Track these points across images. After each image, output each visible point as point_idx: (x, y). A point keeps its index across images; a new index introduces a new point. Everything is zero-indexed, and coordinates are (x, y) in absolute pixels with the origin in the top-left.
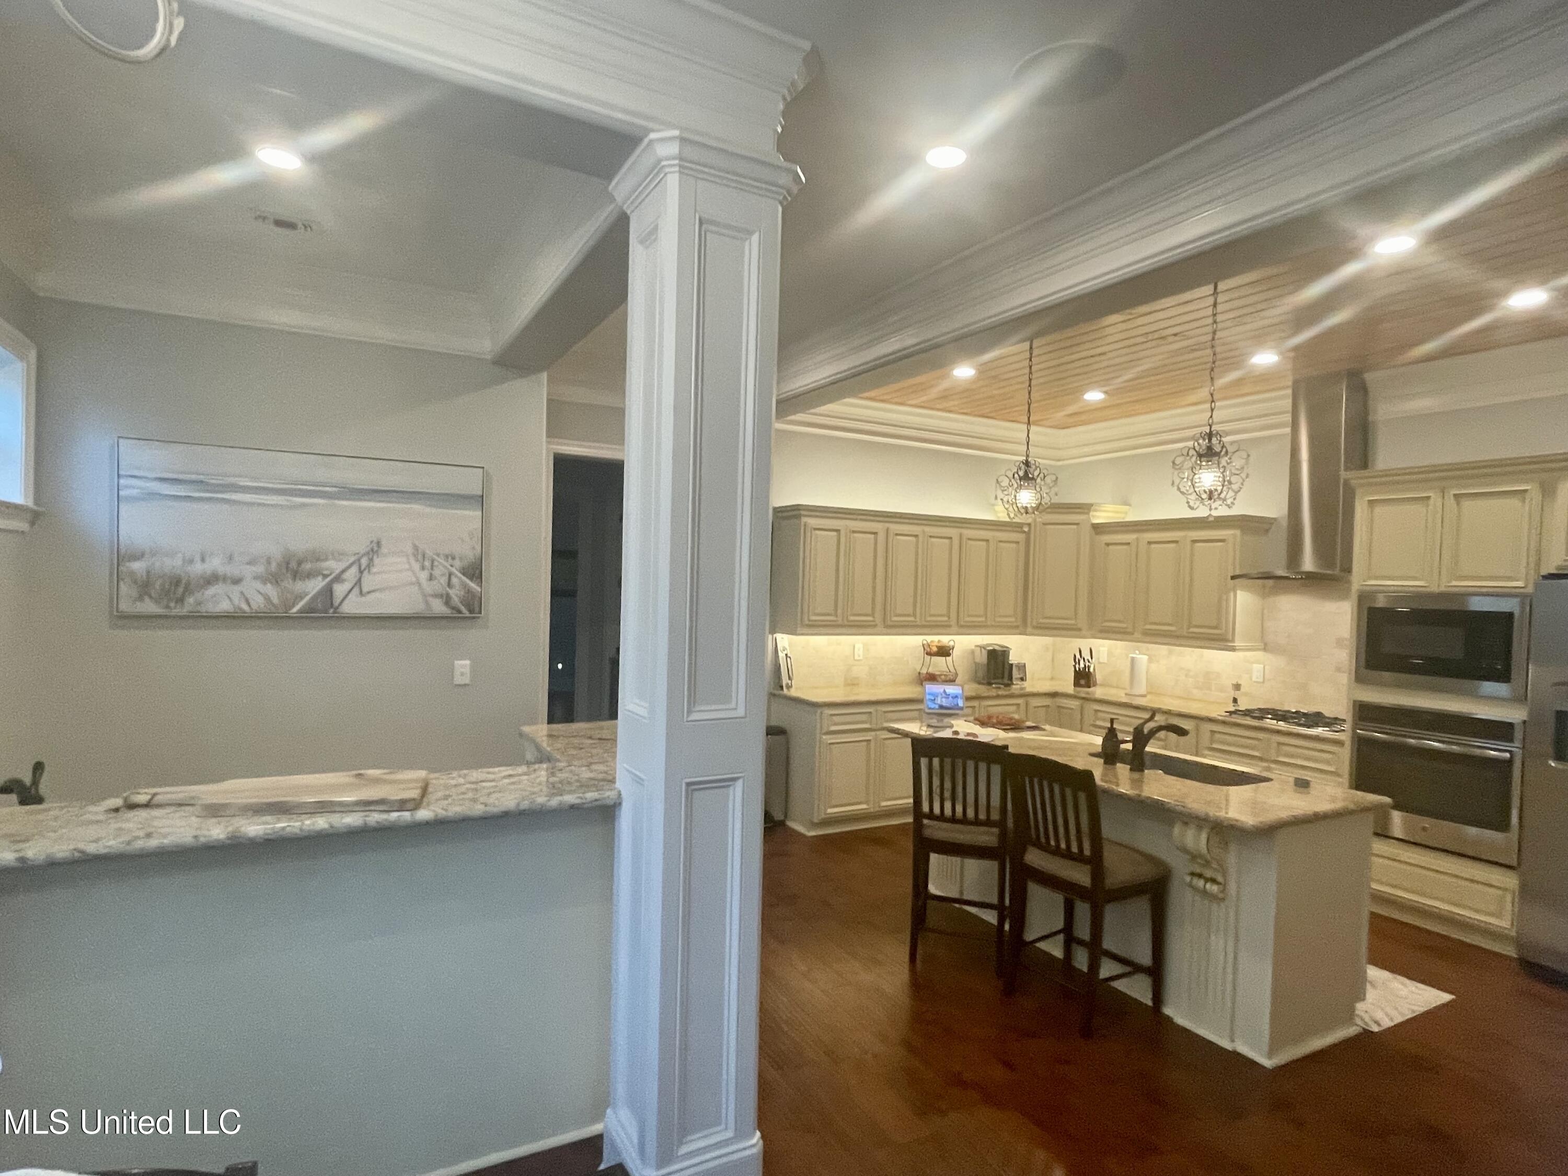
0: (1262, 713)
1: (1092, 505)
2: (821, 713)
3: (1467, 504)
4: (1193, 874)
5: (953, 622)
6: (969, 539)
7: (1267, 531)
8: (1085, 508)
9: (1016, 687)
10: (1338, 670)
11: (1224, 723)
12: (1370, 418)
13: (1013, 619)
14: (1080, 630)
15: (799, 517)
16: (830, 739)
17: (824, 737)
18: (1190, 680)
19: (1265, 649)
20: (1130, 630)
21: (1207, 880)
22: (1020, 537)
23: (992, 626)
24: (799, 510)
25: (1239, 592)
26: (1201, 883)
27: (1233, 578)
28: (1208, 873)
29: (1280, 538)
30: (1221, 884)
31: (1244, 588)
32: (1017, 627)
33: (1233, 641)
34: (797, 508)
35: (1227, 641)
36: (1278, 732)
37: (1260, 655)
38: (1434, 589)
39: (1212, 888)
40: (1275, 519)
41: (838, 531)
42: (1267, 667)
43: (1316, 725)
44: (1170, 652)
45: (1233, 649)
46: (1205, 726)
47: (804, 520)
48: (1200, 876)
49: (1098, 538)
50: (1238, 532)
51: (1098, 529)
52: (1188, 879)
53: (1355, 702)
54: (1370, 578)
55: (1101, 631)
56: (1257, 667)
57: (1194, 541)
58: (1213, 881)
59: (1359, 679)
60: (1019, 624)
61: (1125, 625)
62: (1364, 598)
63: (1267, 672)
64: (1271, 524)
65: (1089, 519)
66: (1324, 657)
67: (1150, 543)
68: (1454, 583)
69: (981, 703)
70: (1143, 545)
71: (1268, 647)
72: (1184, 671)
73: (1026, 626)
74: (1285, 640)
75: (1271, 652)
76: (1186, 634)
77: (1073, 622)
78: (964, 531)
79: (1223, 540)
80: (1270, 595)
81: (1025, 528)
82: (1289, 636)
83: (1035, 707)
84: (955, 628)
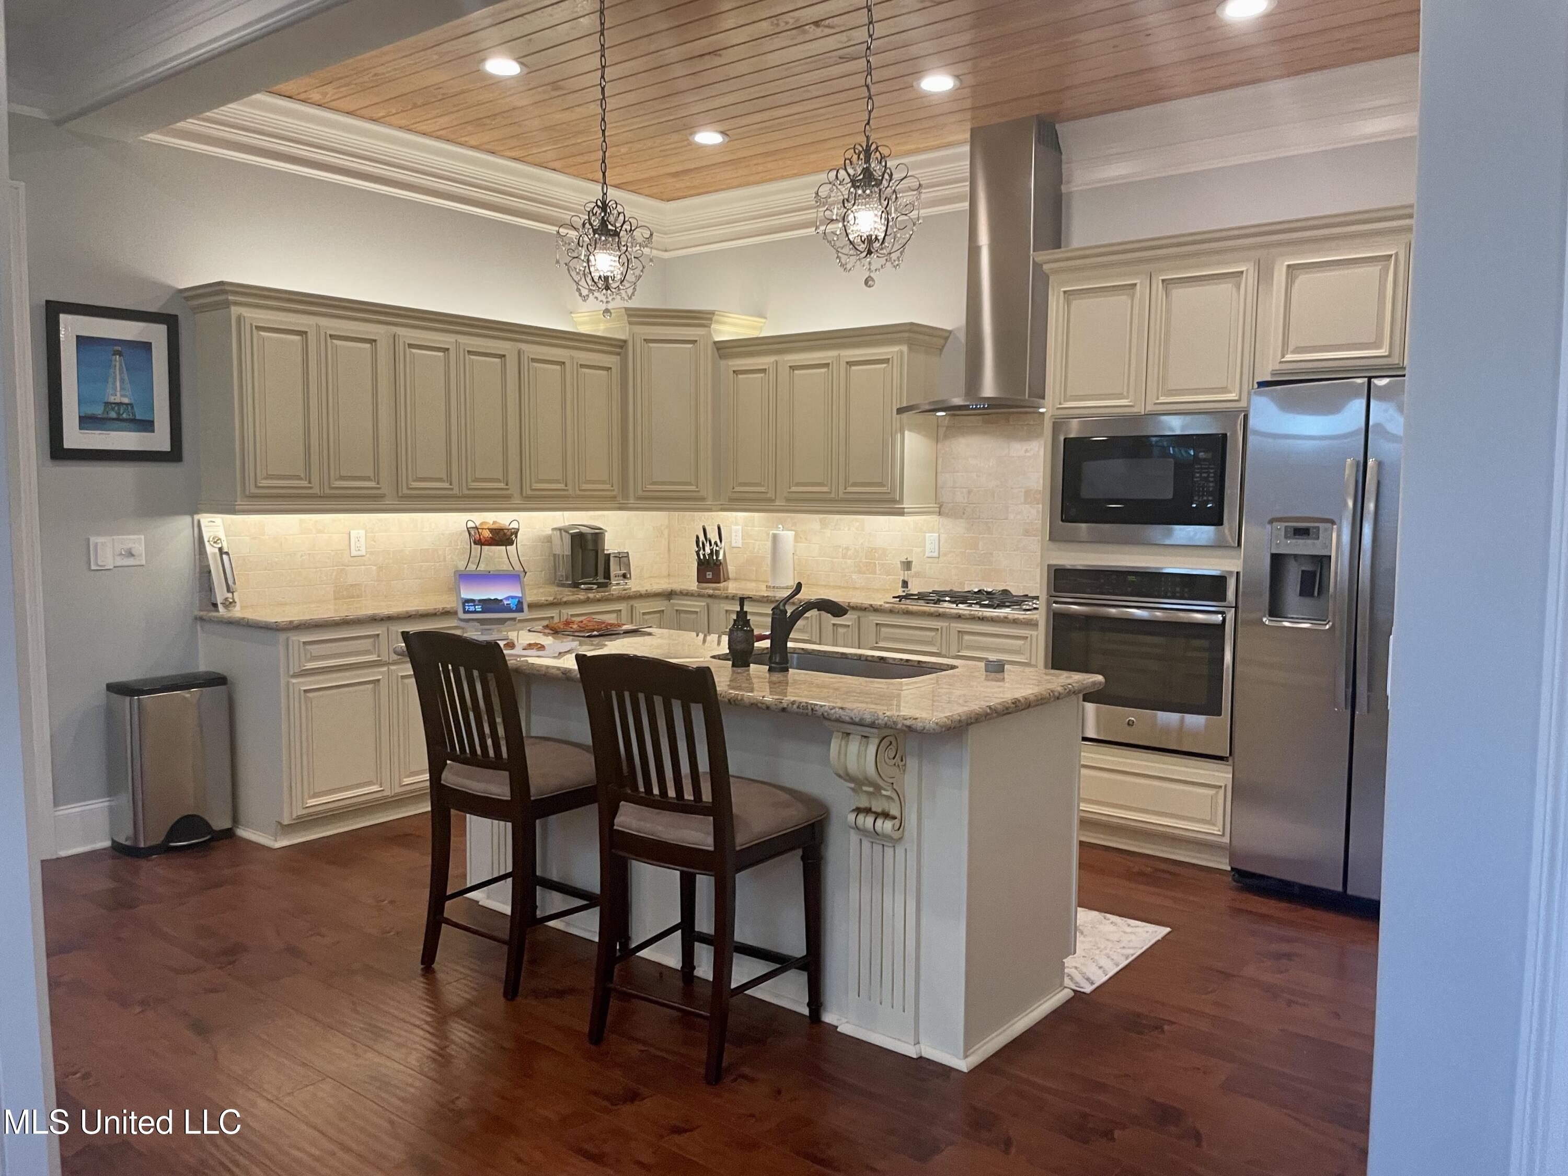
0: (938, 597)
1: (712, 313)
2: (288, 640)
3: (1178, 293)
4: (858, 810)
5: (514, 489)
6: (533, 360)
7: (941, 350)
8: (701, 318)
9: (616, 587)
10: (1027, 533)
11: (891, 611)
12: (1064, 189)
13: (608, 487)
14: (703, 499)
15: (227, 304)
16: (303, 683)
17: (294, 681)
18: (849, 561)
19: (940, 513)
20: (771, 495)
21: (877, 815)
22: (612, 360)
23: (578, 497)
24: (225, 292)
25: (906, 433)
26: (868, 821)
27: (900, 411)
28: (877, 807)
29: (956, 356)
30: (894, 818)
31: (913, 425)
32: (614, 498)
33: (901, 501)
34: (220, 289)
35: (894, 501)
36: (959, 617)
37: (935, 518)
39: (886, 826)
40: (950, 332)
41: (303, 334)
42: (941, 535)
43: (1001, 605)
44: (824, 524)
45: (901, 513)
46: (871, 618)
47: (235, 311)
48: (868, 811)
49: (723, 363)
50: (905, 348)
51: (724, 349)
52: (852, 817)
53: (1049, 567)
54: (1066, 401)
55: (732, 500)
56: (931, 538)
57: (850, 364)
58: (886, 815)
59: (1054, 537)
60: (614, 493)
61: (762, 489)
62: (1059, 427)
63: (943, 543)
64: (947, 339)
65: (710, 335)
66: (1011, 516)
67: (793, 368)
68: (1162, 399)
69: (563, 611)
70: (784, 371)
71: (942, 509)
72: (841, 550)
73: (626, 496)
74: (964, 498)
75: (947, 515)
76: (841, 495)
77: (693, 488)
78: (524, 346)
79: (886, 361)
80: (946, 437)
81: (618, 346)
82: (969, 492)
83: (644, 614)
84: (517, 500)
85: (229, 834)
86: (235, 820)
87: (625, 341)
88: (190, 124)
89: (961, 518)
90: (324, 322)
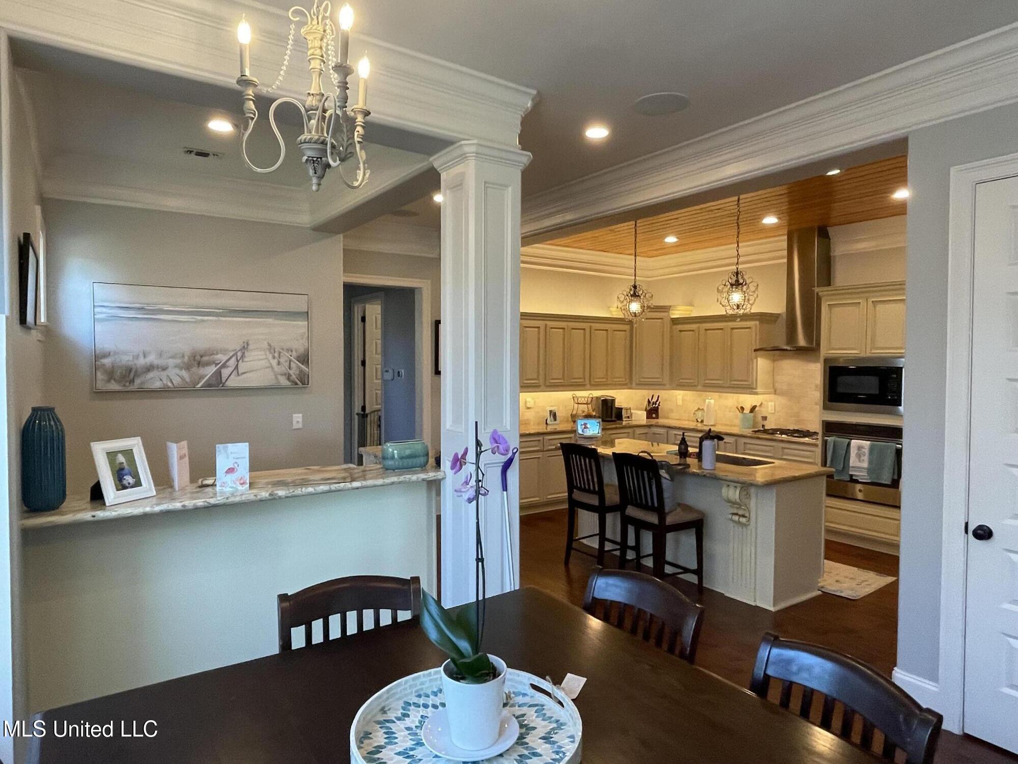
0: (774, 432)
1: (670, 306)
3: (880, 307)
4: (732, 514)
5: (587, 382)
6: (596, 330)
7: (775, 322)
8: (665, 309)
10: (816, 404)
11: (751, 438)
13: (624, 380)
14: (664, 385)
19: (775, 394)
20: (696, 383)
21: (740, 516)
22: (627, 327)
25: (759, 359)
26: (736, 518)
27: (755, 350)
28: (740, 512)
29: (782, 326)
30: (746, 517)
31: (762, 356)
32: (626, 384)
33: (756, 388)
35: (754, 389)
36: (783, 441)
37: (772, 396)
38: (863, 355)
39: (743, 520)
40: (779, 314)
42: (776, 404)
43: (805, 436)
44: (720, 397)
45: (756, 394)
46: (742, 439)
48: (736, 514)
49: (675, 327)
50: (758, 323)
51: (675, 321)
52: (730, 516)
53: (823, 421)
54: (830, 350)
55: (677, 385)
56: (771, 404)
57: (732, 329)
58: (744, 516)
59: (825, 408)
60: (626, 382)
61: (692, 381)
62: (826, 361)
63: (776, 406)
65: (669, 315)
67: (706, 330)
68: (874, 351)
70: (702, 332)
71: (777, 392)
72: (730, 408)
73: (631, 383)
74: (787, 387)
75: (778, 394)
76: (729, 385)
77: (661, 380)
79: (749, 328)
80: (777, 360)
81: (629, 321)
82: (789, 385)
84: (588, 386)
89: (785, 396)
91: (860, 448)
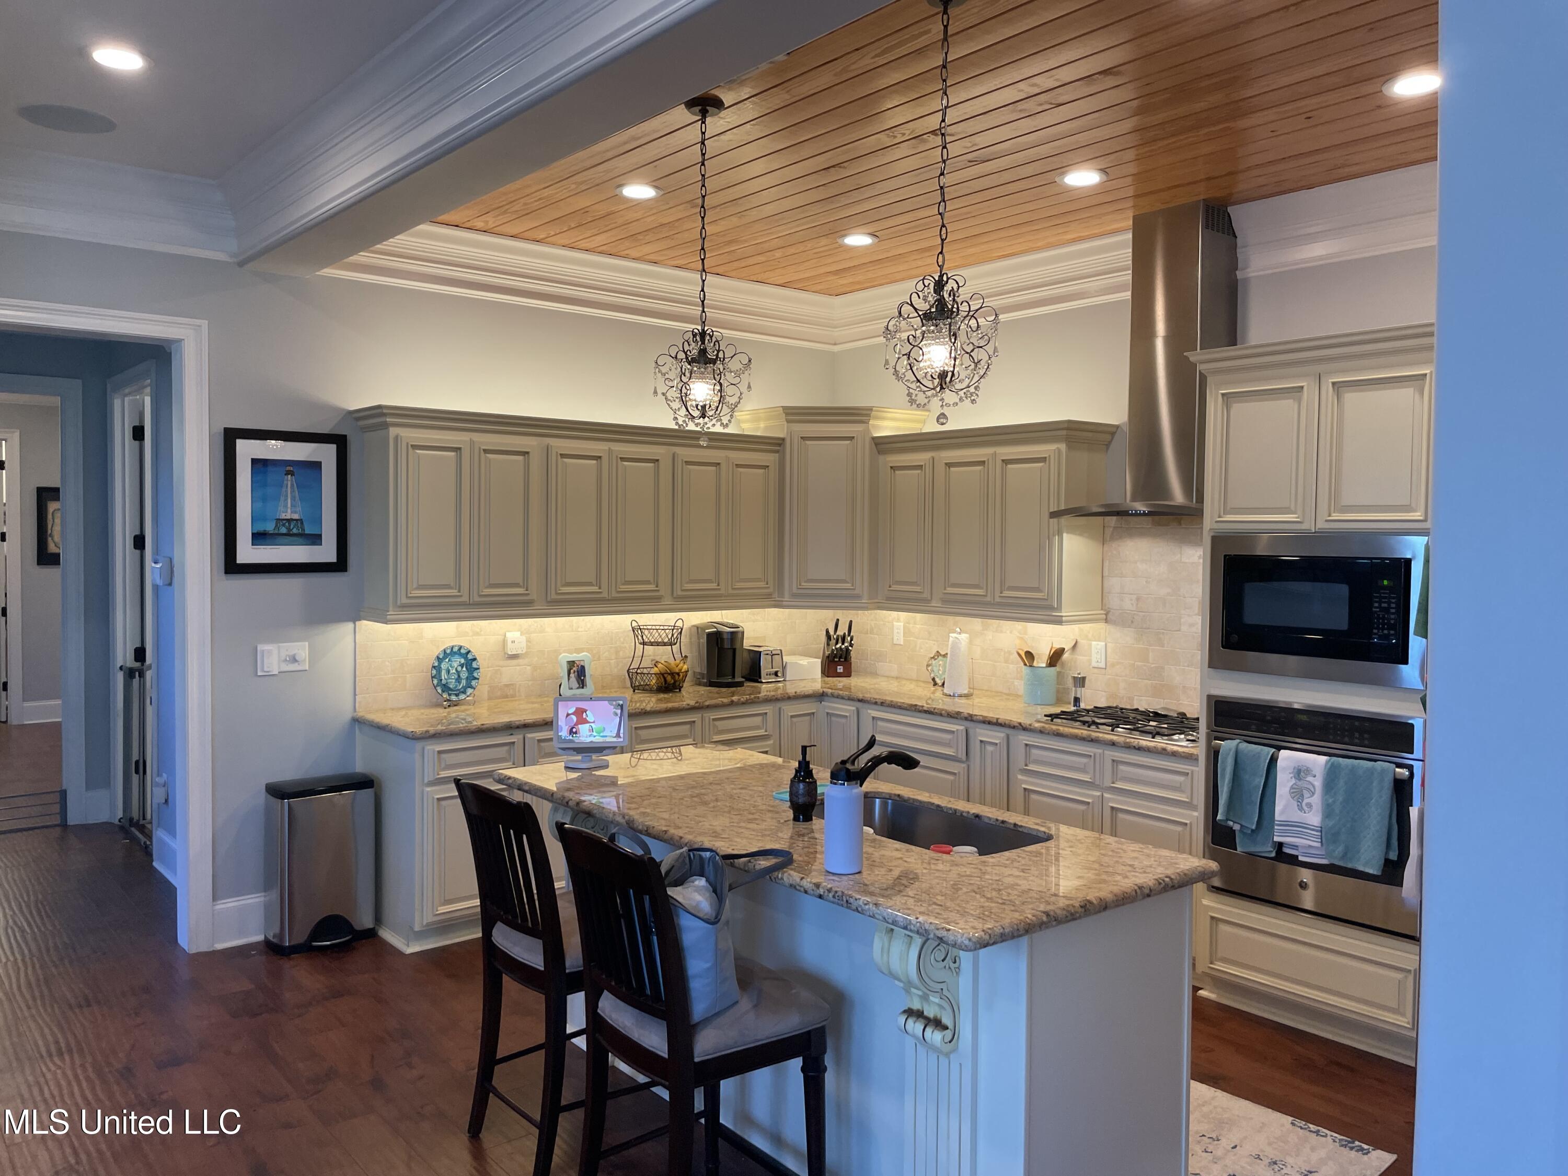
1: (870, 409)
2: (423, 749)
3: (1351, 398)
4: (910, 1013)
5: (664, 590)
6: (688, 463)
7: (1108, 445)
8: (860, 415)
9: (766, 689)
11: (1041, 732)
12: (1239, 275)
13: (762, 584)
14: (861, 596)
15: (386, 426)
17: (429, 789)
18: (1011, 666)
19: (1106, 621)
20: (926, 595)
22: (769, 459)
23: (733, 595)
24: (384, 415)
25: (1065, 535)
26: (918, 1026)
27: (1054, 515)
28: (930, 1012)
30: (946, 1028)
31: (1072, 530)
32: (769, 595)
33: (1059, 608)
34: (378, 412)
35: (1052, 608)
36: (1114, 744)
37: (1102, 625)
38: (1308, 526)
39: (937, 1036)
40: (1117, 427)
41: (457, 450)
42: (1109, 645)
45: (1059, 621)
46: (1021, 737)
47: (393, 431)
48: (917, 1015)
49: (882, 458)
50: (1063, 447)
51: (883, 445)
52: (901, 1019)
53: (1209, 697)
54: (1225, 514)
55: (889, 599)
56: (1097, 646)
57: (1006, 462)
58: (938, 1024)
59: (1214, 663)
60: (771, 590)
61: (918, 589)
62: (1217, 541)
63: (1109, 651)
64: (1113, 434)
65: (868, 430)
66: (1184, 628)
67: (949, 465)
68: (1335, 516)
69: (704, 715)
70: (940, 469)
71: (1110, 616)
72: (1002, 653)
73: (781, 594)
74: (1132, 604)
75: (1114, 623)
76: (998, 600)
77: (848, 586)
78: (679, 450)
79: (1043, 460)
80: (1112, 538)
81: (776, 445)
82: (1138, 599)
83: (792, 717)
84: (668, 601)
85: (371, 934)
86: (378, 918)
87: (783, 439)
88: (363, 257)
89: (1129, 627)
90: (478, 438)
91: (1300, 772)
